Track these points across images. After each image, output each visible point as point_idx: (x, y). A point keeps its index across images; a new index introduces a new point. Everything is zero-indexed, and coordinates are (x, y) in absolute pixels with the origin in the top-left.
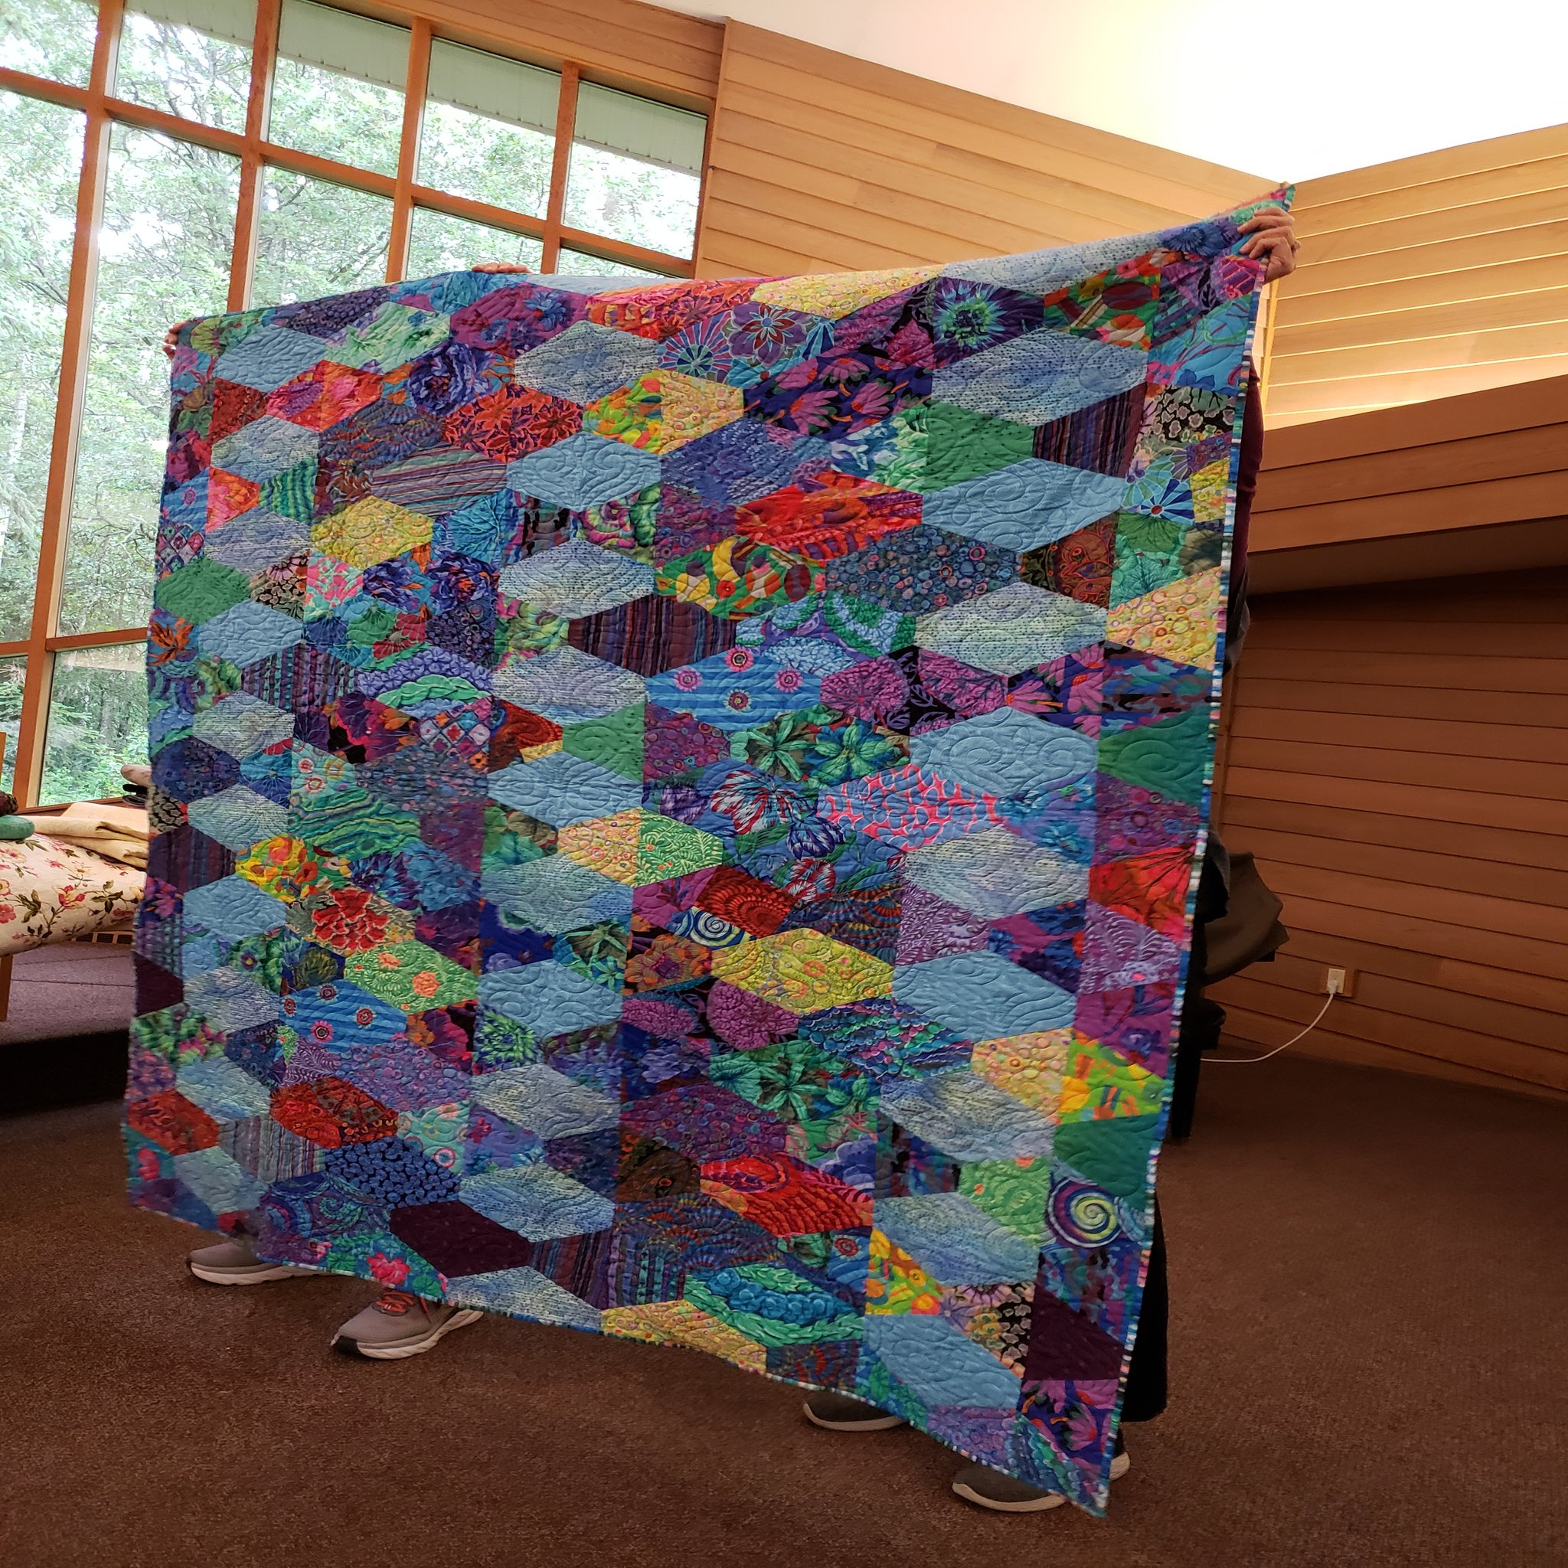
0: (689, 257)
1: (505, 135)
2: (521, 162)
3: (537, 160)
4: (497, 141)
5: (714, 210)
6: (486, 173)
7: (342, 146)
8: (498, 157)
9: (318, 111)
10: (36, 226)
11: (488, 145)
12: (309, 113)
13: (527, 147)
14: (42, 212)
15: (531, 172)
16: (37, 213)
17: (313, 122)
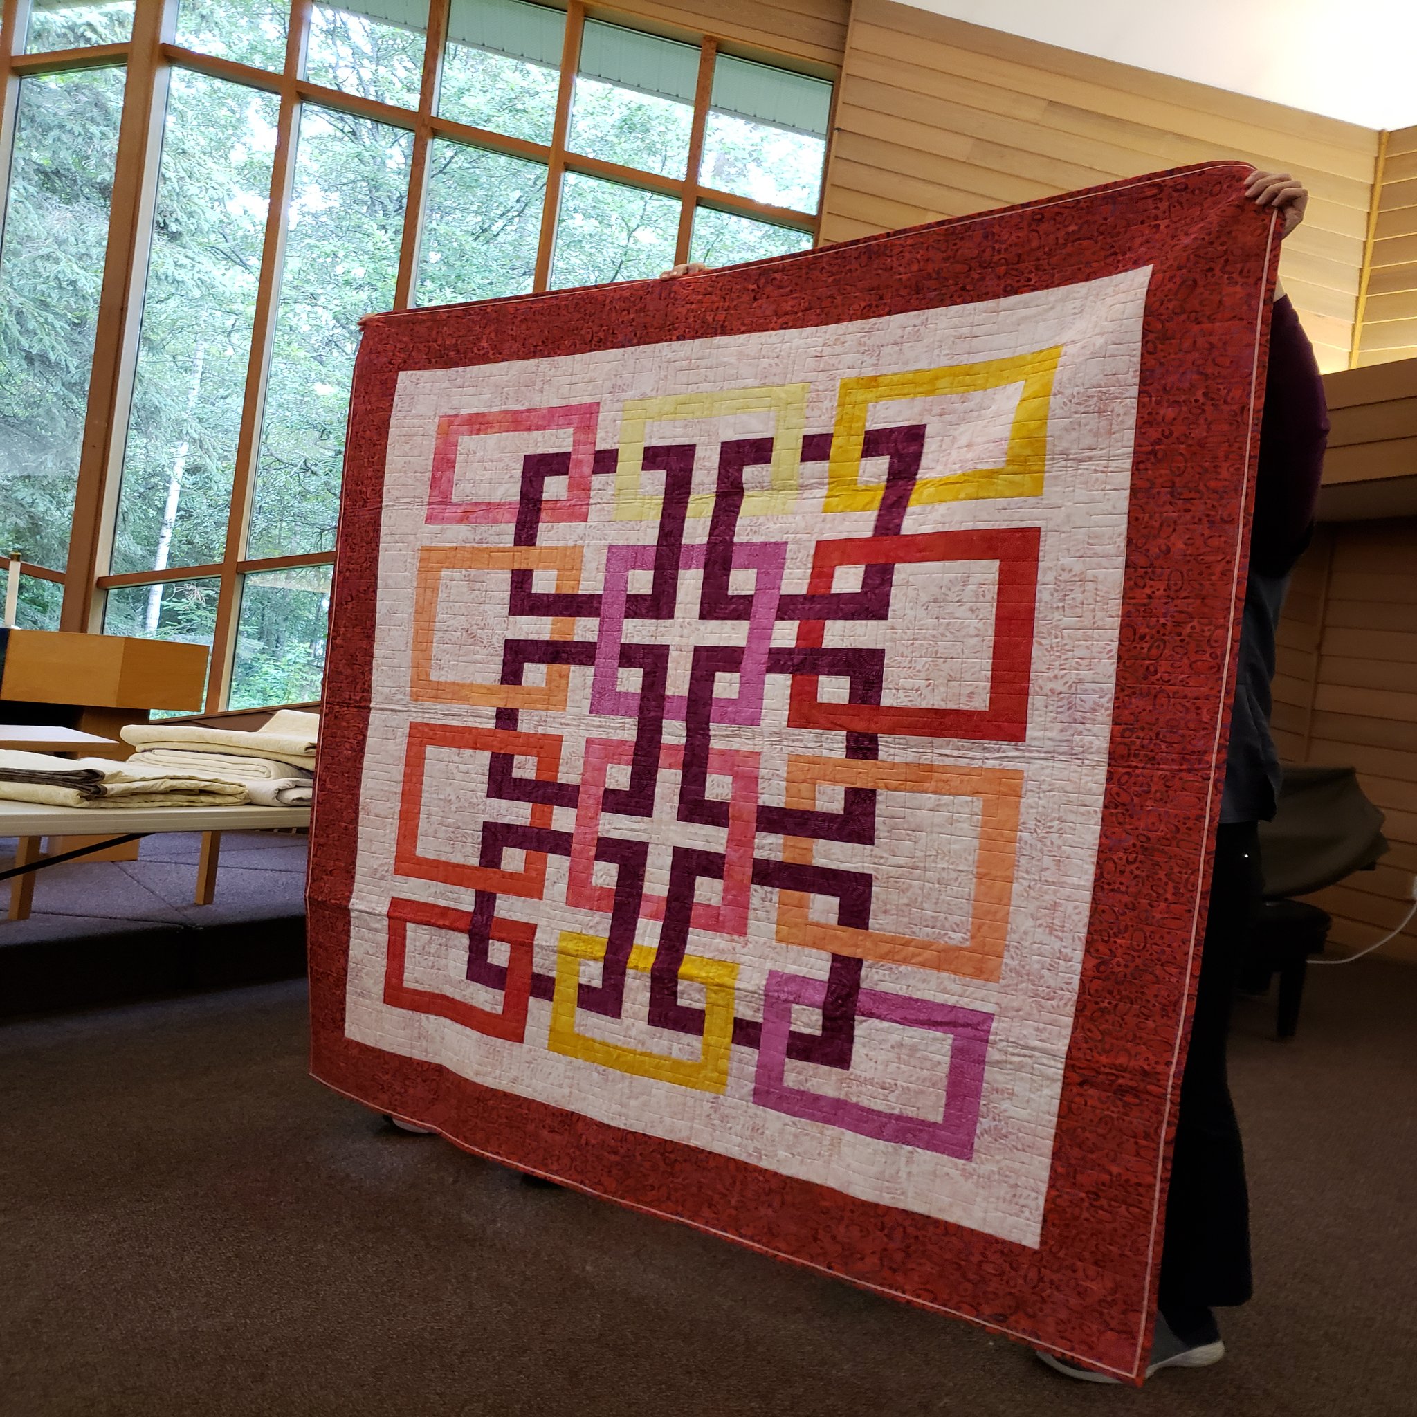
0: (814, 213)
1: (634, 106)
2: (647, 131)
3: (663, 129)
4: (627, 112)
5: (837, 167)
6: (616, 141)
7: (488, 120)
8: (627, 126)
9: (469, 90)
10: (226, 198)
11: (617, 116)
12: (461, 92)
13: (653, 116)
14: (231, 185)
15: (656, 138)
16: (226, 186)
17: (465, 100)
